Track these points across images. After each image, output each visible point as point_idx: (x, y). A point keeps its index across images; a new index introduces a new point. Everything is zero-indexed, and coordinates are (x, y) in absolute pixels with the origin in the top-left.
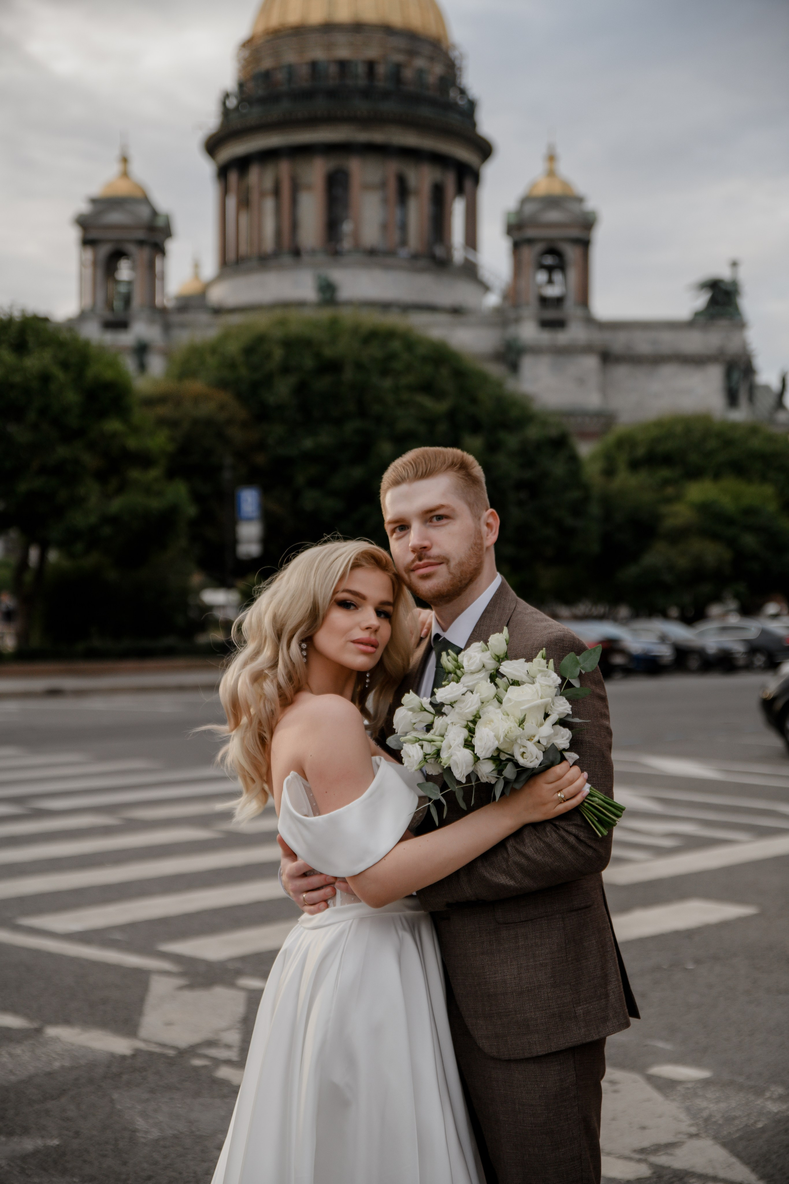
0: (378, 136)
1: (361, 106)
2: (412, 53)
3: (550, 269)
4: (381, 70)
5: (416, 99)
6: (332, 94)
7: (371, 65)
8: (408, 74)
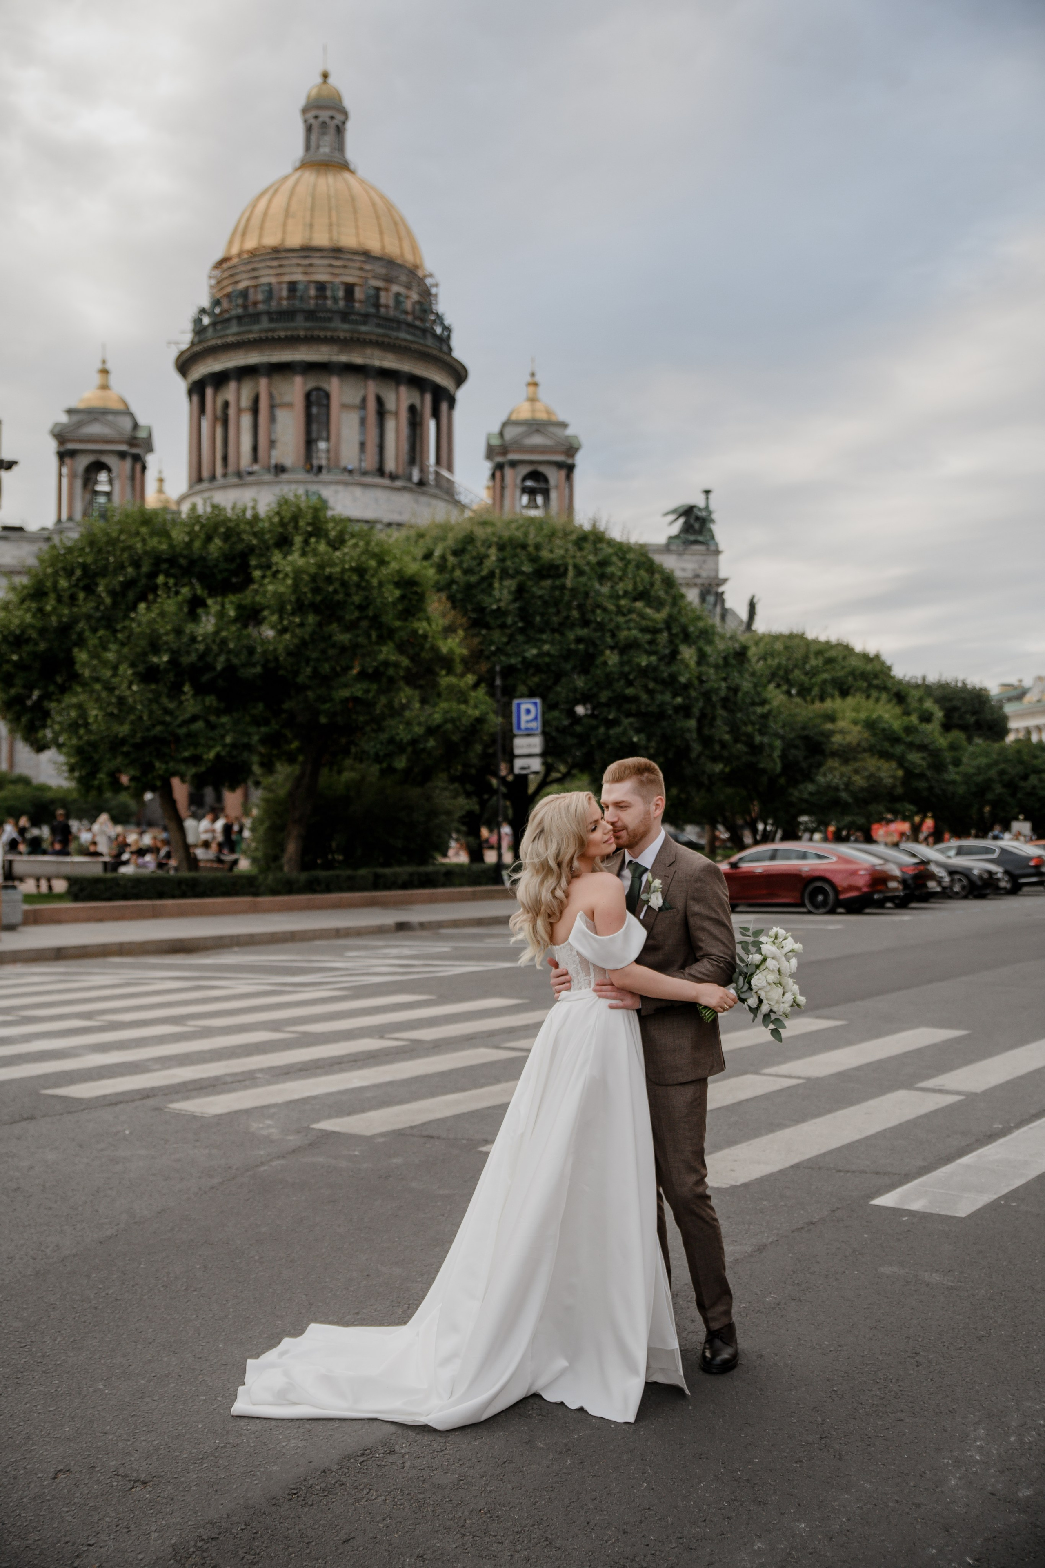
0: (358, 359)
1: (342, 329)
2: (389, 280)
3: (532, 492)
4: (358, 294)
5: (395, 323)
6: (310, 315)
7: (349, 289)
8: (386, 299)
